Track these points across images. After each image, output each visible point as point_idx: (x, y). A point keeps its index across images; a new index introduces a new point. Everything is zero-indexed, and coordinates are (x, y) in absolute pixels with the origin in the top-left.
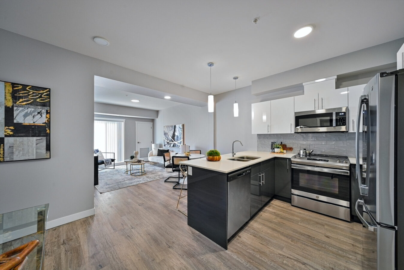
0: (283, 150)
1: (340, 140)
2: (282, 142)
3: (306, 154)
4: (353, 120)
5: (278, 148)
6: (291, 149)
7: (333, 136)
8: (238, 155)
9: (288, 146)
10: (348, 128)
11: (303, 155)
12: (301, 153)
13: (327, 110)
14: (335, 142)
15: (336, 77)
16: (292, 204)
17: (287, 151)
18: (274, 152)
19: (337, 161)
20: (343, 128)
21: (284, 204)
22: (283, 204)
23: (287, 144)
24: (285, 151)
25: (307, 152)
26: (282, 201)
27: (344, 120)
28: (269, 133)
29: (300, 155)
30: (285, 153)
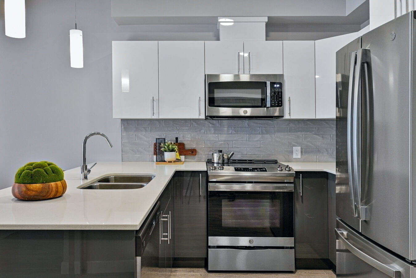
0: (180, 155)
1: (268, 132)
2: (177, 139)
3: (223, 161)
4: (289, 98)
5: (173, 150)
6: (193, 152)
7: (259, 125)
8: (97, 173)
9: (187, 147)
10: (282, 111)
11: (218, 163)
12: (216, 160)
13: (252, 76)
14: (260, 136)
15: (266, 20)
16: (209, 269)
17: (187, 157)
18: (165, 161)
19: (278, 169)
20: (276, 112)
21: (194, 273)
22: (192, 273)
23: (185, 143)
24: (183, 158)
25: (225, 157)
26: (188, 269)
27: (280, 96)
28: (155, 117)
29: (214, 163)
30: (184, 162)
